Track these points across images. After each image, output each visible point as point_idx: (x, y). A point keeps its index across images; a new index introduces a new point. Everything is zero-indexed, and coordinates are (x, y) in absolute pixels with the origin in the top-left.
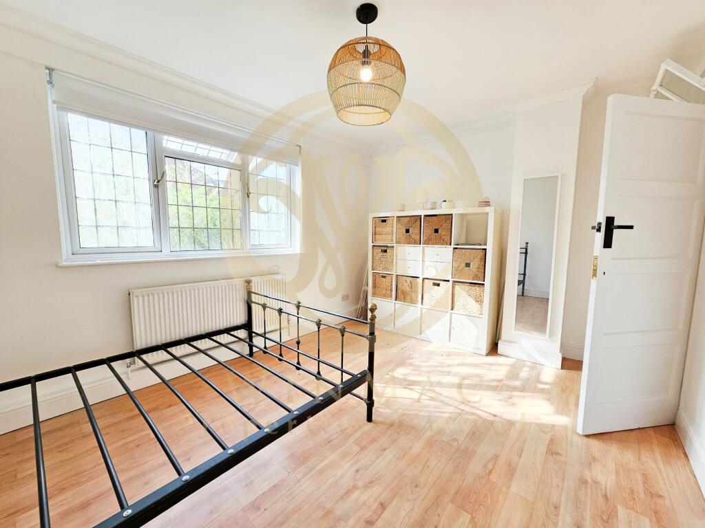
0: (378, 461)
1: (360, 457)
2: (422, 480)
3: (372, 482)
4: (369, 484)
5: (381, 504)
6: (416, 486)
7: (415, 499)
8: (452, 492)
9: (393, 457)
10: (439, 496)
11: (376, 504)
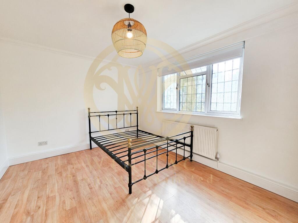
0: (107, 191)
1: (112, 187)
2: (90, 201)
3: (100, 188)
4: (100, 187)
5: (92, 188)
6: (89, 199)
7: (86, 197)
8: (78, 209)
9: (106, 196)
10: (81, 204)
11: (92, 187)
